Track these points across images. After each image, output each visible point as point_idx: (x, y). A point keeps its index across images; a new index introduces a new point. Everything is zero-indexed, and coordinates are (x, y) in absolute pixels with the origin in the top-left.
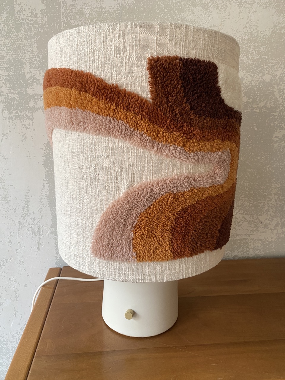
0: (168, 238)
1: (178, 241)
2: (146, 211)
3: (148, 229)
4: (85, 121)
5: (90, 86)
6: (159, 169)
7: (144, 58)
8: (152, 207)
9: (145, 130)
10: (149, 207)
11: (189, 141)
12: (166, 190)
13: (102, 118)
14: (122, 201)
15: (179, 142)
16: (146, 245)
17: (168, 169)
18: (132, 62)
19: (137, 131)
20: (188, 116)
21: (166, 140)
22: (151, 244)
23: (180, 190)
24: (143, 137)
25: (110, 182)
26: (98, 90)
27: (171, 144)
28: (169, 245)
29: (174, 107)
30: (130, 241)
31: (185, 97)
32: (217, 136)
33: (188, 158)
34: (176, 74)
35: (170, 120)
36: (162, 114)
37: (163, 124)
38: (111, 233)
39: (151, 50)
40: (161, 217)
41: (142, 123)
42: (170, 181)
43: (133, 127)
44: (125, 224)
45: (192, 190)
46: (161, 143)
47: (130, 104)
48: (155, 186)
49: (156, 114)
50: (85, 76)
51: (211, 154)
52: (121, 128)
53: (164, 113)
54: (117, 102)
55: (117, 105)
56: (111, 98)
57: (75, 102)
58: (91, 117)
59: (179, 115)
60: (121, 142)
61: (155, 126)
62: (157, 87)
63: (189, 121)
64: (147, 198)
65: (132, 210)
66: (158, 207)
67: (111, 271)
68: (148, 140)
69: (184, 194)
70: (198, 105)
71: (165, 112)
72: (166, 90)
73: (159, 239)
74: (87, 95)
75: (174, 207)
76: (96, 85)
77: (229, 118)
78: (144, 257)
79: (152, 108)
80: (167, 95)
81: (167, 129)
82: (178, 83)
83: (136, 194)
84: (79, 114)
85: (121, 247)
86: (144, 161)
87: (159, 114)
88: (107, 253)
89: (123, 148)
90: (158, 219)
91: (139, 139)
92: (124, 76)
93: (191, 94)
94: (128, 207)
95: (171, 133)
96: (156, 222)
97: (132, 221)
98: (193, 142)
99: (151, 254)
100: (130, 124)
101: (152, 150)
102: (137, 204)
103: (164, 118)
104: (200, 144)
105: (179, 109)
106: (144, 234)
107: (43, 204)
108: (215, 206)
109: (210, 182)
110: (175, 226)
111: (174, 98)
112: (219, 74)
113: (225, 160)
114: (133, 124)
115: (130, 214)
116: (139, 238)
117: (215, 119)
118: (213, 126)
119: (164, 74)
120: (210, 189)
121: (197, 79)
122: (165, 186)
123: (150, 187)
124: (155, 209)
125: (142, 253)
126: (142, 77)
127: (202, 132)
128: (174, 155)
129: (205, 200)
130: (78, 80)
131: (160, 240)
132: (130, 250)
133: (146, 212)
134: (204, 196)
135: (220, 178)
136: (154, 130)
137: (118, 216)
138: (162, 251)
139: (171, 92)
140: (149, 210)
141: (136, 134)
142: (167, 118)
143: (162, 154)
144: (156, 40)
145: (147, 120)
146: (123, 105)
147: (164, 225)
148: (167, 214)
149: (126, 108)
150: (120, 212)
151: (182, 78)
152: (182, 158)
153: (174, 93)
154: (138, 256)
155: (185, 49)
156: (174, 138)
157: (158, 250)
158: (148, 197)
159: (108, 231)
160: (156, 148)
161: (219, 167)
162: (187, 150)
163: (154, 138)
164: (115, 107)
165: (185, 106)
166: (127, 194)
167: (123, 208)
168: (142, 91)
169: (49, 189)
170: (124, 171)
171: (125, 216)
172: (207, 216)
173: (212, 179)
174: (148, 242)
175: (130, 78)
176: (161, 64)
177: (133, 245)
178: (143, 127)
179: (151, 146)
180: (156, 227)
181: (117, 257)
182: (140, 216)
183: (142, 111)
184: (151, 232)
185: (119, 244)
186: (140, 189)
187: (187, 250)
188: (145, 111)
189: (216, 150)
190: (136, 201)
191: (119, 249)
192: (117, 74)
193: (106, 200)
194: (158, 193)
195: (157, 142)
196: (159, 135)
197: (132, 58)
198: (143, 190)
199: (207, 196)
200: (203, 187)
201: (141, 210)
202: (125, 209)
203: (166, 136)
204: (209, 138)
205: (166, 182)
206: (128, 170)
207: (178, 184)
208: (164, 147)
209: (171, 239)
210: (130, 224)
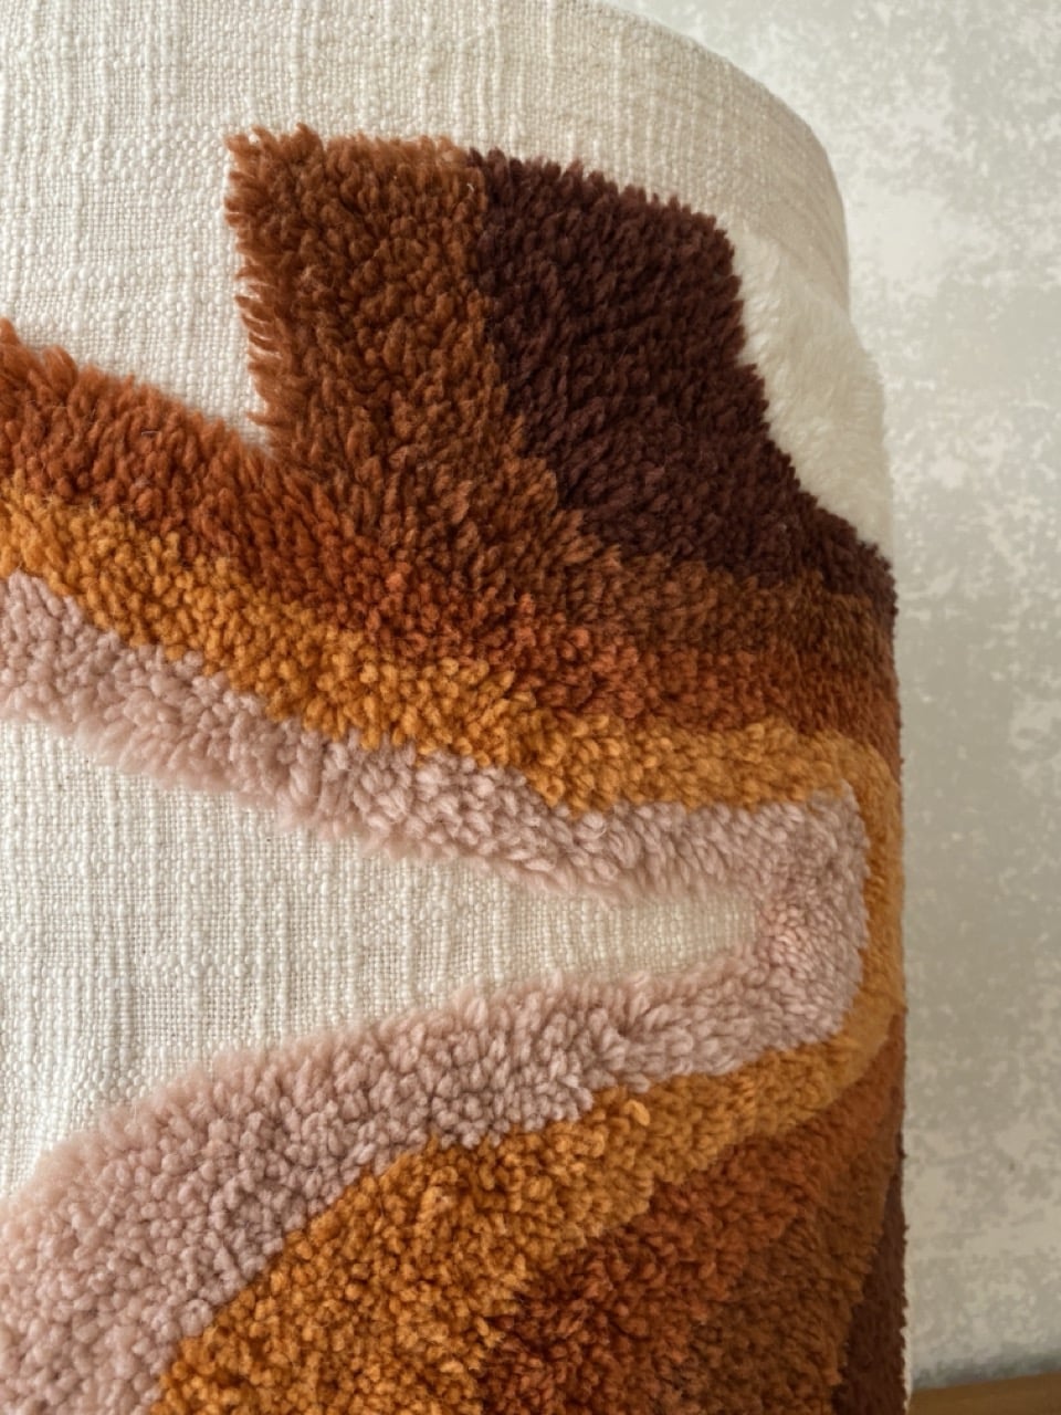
2: (224, 1320)
6: (341, 949)
7: (212, 150)
8: (278, 1279)
9: (211, 646)
10: (254, 1280)
11: (565, 729)
12: (395, 1126)
14: (20, 1232)
15: (487, 731)
17: (419, 944)
18: (129, 177)
19: (144, 650)
20: (547, 545)
21: (383, 714)
23: (516, 1117)
24: (197, 699)
27: (424, 751)
29: (431, 478)
31: (511, 409)
32: (768, 699)
33: (563, 857)
35: (405, 567)
36: (349, 529)
37: (358, 596)
40: (356, 1363)
41: (182, 593)
42: (430, 1043)
43: (112, 620)
45: (612, 1111)
46: (344, 740)
47: (93, 455)
49: (298, 525)
51: (735, 819)
53: (360, 522)
59: (472, 530)
60: (41, 742)
61: (288, 610)
62: (302, 333)
63: (557, 583)
64: (232, 1201)
65: (102, 1322)
66: (333, 1280)
68: (238, 721)
69: (549, 1144)
70: (613, 471)
71: (368, 507)
72: (370, 355)
75: (469, 1266)
77: (829, 583)
79: (270, 485)
81: (386, 636)
82: (459, 313)
86: (217, 888)
87: (325, 525)
89: (51, 787)
92: (67, 275)
93: (555, 396)
94: (68, 1291)
95: (420, 667)
98: (596, 736)
100: (92, 598)
101: (272, 802)
102: (146, 1260)
103: (360, 554)
104: (650, 745)
105: (475, 493)
108: (794, 1210)
109: (745, 1031)
111: (434, 410)
113: (830, 865)
114: (113, 599)
115: (87, 1350)
117: (740, 579)
118: (732, 626)
119: (346, 242)
120: (747, 1083)
121: (600, 295)
122: (384, 1092)
123: (258, 1107)
126: (198, 275)
127: (653, 660)
128: (454, 833)
129: (716, 1173)
133: (225, 1331)
134: (706, 1141)
135: (811, 999)
136: (282, 645)
139: (409, 372)
140: (251, 1312)
141: (137, 679)
142: (382, 554)
143: (364, 831)
144: (300, 38)
145: (222, 565)
146: (39, 465)
148: (408, 1339)
149: (61, 483)
151: (487, 278)
152: (519, 855)
153: (430, 382)
155: (502, 115)
156: (447, 703)
158: (240, 1191)
160: (300, 782)
161: (794, 913)
162: (552, 789)
163: (290, 707)
165: (520, 474)
166: (70, 1174)
167: (26, 1302)
168: (198, 370)
170: (58, 974)
172: (743, 1306)
173: (757, 1007)
175: (109, 286)
176: (325, 176)
178: (194, 622)
179: (261, 765)
182: (169, 1365)
183: (187, 504)
186: (178, 1124)
188: (210, 498)
189: (768, 793)
190: (133, 1232)
192: (20, 267)
194: (330, 1154)
195: (313, 734)
196: (326, 682)
197: (125, 152)
198: (201, 1129)
199: (726, 1139)
200: (694, 1075)
201: (176, 1316)
202: (43, 1313)
203: (384, 690)
204: (711, 706)
205: (394, 1056)
206: (89, 960)
207: (498, 1064)
208: (374, 772)
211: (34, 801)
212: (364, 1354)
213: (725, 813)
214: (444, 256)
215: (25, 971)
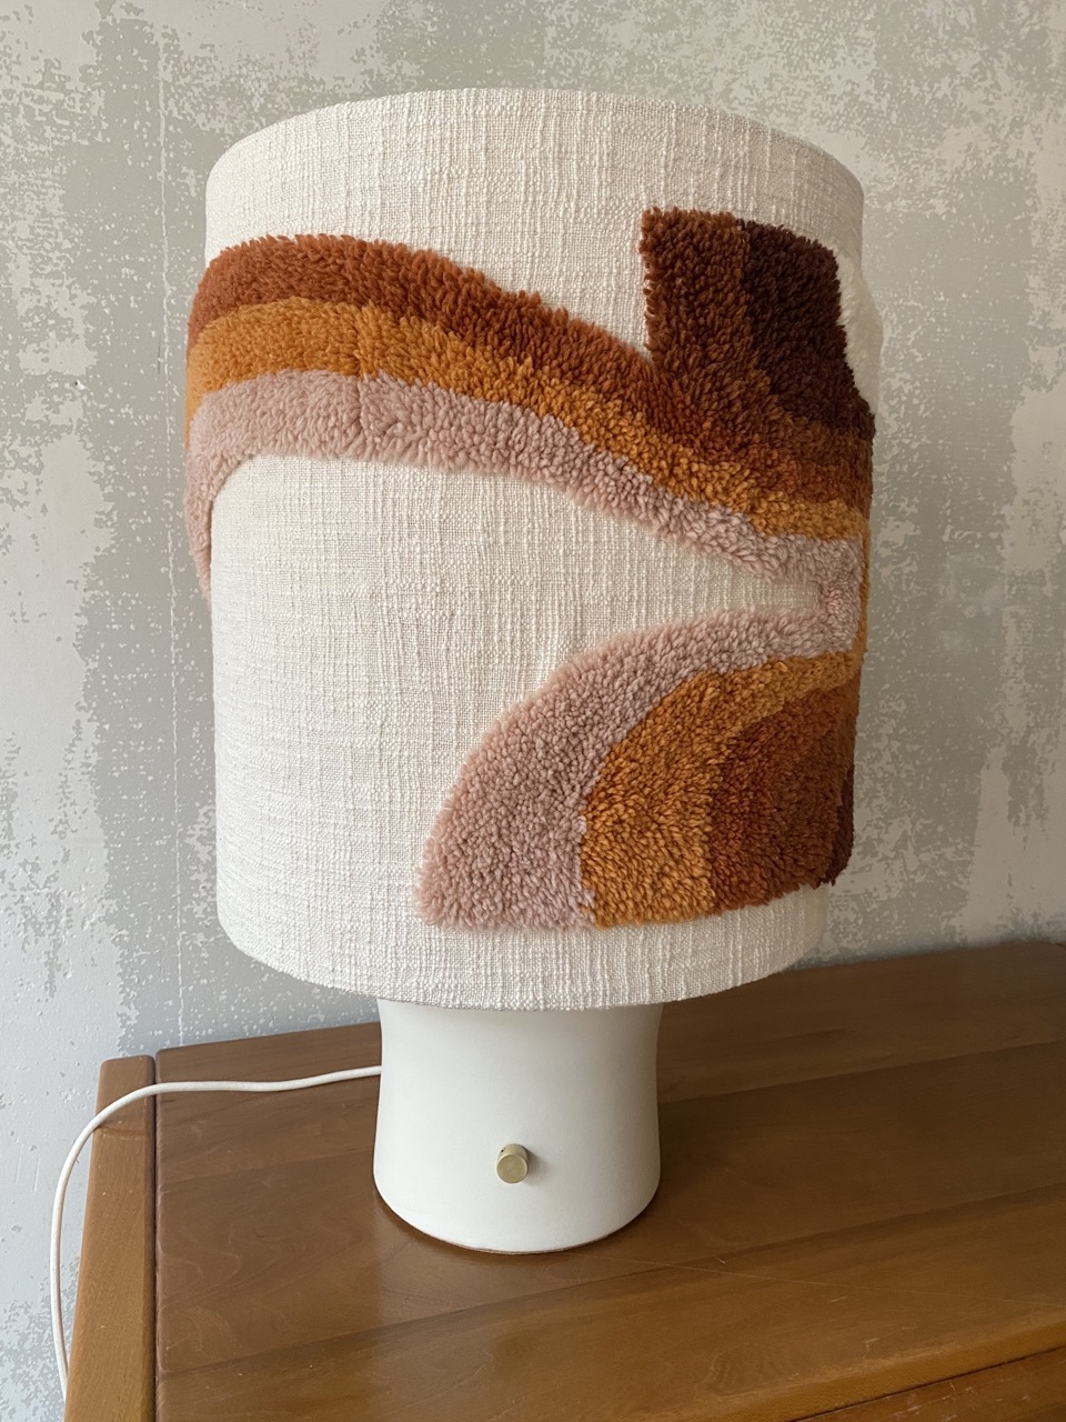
0: (700, 833)
1: (731, 842)
2: (630, 736)
3: (636, 802)
4: (415, 418)
5: (438, 296)
6: (668, 591)
7: (626, 212)
8: (650, 721)
9: (634, 452)
10: (641, 722)
11: (766, 497)
12: (696, 661)
13: (482, 407)
14: (546, 702)
15: (738, 495)
16: (630, 861)
17: (697, 592)
18: (587, 222)
19: (604, 453)
21: (699, 487)
22: (644, 855)
23: (739, 663)
24: (626, 476)
25: (496, 639)
26: (469, 310)
27: (713, 503)
28: (702, 860)
29: (723, 378)
30: (573, 850)
31: (754, 347)
32: (838, 489)
33: (759, 555)
34: (732, 271)
35: (711, 419)
36: (688, 401)
37: (691, 432)
38: (504, 823)
39: (650, 190)
40: (677, 758)
41: (622, 427)
42: (709, 630)
43: (592, 439)
44: (557, 787)
45: (772, 664)
46: (682, 498)
47: (582, 363)
48: (660, 646)
49: (667, 398)
50: (416, 261)
51: (822, 544)
52: (550, 441)
53: (692, 397)
54: (539, 353)
55: (538, 364)
56: (519, 336)
57: (376, 353)
58: (441, 403)
59: (739, 404)
60: (542, 494)
61: (664, 437)
62: (673, 308)
63: (767, 429)
64: (636, 688)
65: (582, 737)
66: (671, 723)
67: (493, 974)
68: (643, 487)
69: (750, 677)
71: (697, 392)
72: (702, 321)
73: (672, 837)
74: (425, 326)
76: (464, 292)
78: (622, 907)
79: (656, 379)
80: (703, 333)
81: (702, 450)
82: (736, 302)
84: (393, 395)
85: (539, 874)
87: (678, 399)
88: (487, 902)
89: (547, 515)
90: (669, 766)
91: (612, 483)
92: (557, 269)
93: (771, 341)
94: (570, 723)
95: (714, 466)
96: (662, 775)
97: (581, 776)
98: (777, 501)
99: (645, 893)
100: (584, 428)
101: (650, 524)
102: (601, 712)
103: (692, 413)
104: (796, 507)
105: (740, 388)
106: (620, 822)
107: (73, 804)
108: (830, 725)
109: (819, 641)
110: (721, 789)
111: (727, 347)
112: (841, 286)
113: (853, 572)
114: (594, 429)
115: (575, 749)
116: (606, 837)
117: (832, 431)
118: (828, 453)
119: (695, 267)
120: (818, 663)
121: (790, 294)
122: (692, 647)
123: (642, 653)
124: (660, 728)
125: (613, 890)
126: (619, 273)
127: (800, 467)
128: (721, 541)
129: (805, 700)
130: (388, 273)
131: (673, 841)
132: (571, 883)
133: (631, 741)
134: (802, 686)
135: (843, 631)
136: (661, 453)
137: (534, 759)
138: (680, 883)
139: (716, 329)
140: (640, 735)
141: (601, 466)
142: (701, 413)
143: (684, 538)
144: (666, 157)
145: (639, 415)
146: (560, 365)
147: (688, 786)
148: (697, 749)
149: (570, 373)
150: (539, 743)
151: (748, 285)
152: (744, 553)
153: (724, 334)
154: (602, 903)
155: (748, 197)
156: (724, 482)
157: (669, 876)
158: (638, 686)
159: (491, 817)
160: (666, 515)
161: (838, 592)
162: (760, 524)
163: (664, 483)
164: (531, 370)
165: (755, 378)
166: (565, 682)
167: (551, 729)
168: (618, 320)
169: (97, 742)
170: (549, 599)
171: (557, 759)
172: (811, 760)
173: (823, 631)
174: (636, 850)
175: (577, 276)
176: (687, 235)
177: (585, 864)
178: (625, 440)
179: (651, 507)
180: (662, 795)
182: (609, 755)
183: (625, 387)
184: (647, 812)
185: (532, 862)
186: (611, 659)
187: (758, 879)
188: (633, 385)
189: (835, 534)
190: (597, 700)
191: (535, 880)
192: (532, 262)
193: (478, 708)
194: (671, 673)
195: (671, 493)
196: (677, 470)
197: (586, 209)
198: (621, 661)
199: (810, 687)
200: (799, 657)
201: (612, 733)
202: (559, 733)
203: (700, 475)
204: (818, 491)
205: (695, 635)
206: (563, 594)
207: (733, 641)
208: (692, 513)
209: (711, 838)
210: (573, 789)
212: (681, 754)
213: (819, 541)
214: (733, 276)
215: (533, 598)
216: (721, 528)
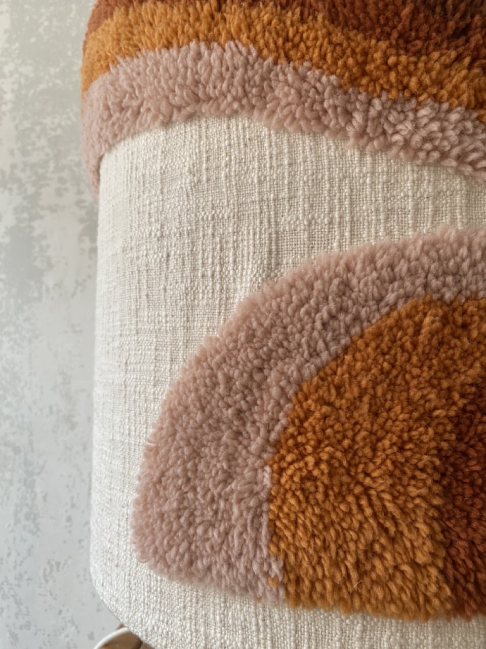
0: (424, 505)
2: (322, 374)
3: (332, 457)
6: (377, 210)
8: (348, 358)
9: (315, 55)
10: (336, 357)
12: (408, 285)
13: (175, 54)
14: (230, 333)
15: (456, 86)
16: (326, 528)
17: (417, 210)
19: (284, 64)
21: (400, 81)
22: (345, 525)
24: (309, 82)
28: (429, 543)
30: (260, 505)
35: (411, 6)
37: (386, 24)
40: (388, 405)
41: (302, 34)
42: (426, 248)
43: (270, 51)
44: (241, 429)
46: (379, 97)
61: (352, 34)
64: (326, 317)
65: (266, 372)
66: (376, 360)
68: (328, 90)
73: (384, 506)
74: (143, 7)
75: (448, 362)
78: (318, 587)
81: (401, 42)
83: (283, 305)
84: (122, 73)
85: (222, 529)
86: (317, 183)
88: (174, 550)
90: (377, 415)
94: (251, 356)
95: (418, 57)
96: (366, 425)
97: (265, 418)
99: (348, 575)
100: (261, 44)
101: (344, 132)
102: (285, 344)
106: (310, 477)
110: (455, 450)
115: (259, 386)
116: (294, 495)
122: (402, 269)
125: (305, 564)
128: (437, 143)
131: (386, 512)
132: (256, 545)
133: (322, 379)
136: (349, 51)
137: (216, 396)
138: (396, 568)
140: (335, 373)
141: (281, 77)
147: (404, 443)
148: (415, 394)
152: (473, 157)
154: (292, 576)
156: (434, 73)
157: (382, 558)
158: (329, 313)
159: (178, 458)
160: (358, 117)
163: (353, 81)
164: (215, 6)
167: (233, 363)
171: (239, 397)
174: (334, 516)
177: (272, 524)
178: (307, 47)
180: (368, 451)
181: (209, 568)
182: (296, 394)
184: (348, 470)
185: (216, 512)
186: (299, 284)
191: (216, 535)
194: (373, 299)
195: (364, 94)
196: (370, 67)
198: (311, 287)
201: (299, 369)
202: (240, 367)
203: (400, 68)
205: (407, 253)
206: (258, 222)
207: (463, 260)
208: (395, 113)
209: (442, 515)
210: (258, 432)
211: (234, 153)
212: (392, 400)
215: (230, 229)
216: (435, 126)
